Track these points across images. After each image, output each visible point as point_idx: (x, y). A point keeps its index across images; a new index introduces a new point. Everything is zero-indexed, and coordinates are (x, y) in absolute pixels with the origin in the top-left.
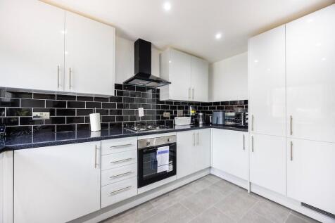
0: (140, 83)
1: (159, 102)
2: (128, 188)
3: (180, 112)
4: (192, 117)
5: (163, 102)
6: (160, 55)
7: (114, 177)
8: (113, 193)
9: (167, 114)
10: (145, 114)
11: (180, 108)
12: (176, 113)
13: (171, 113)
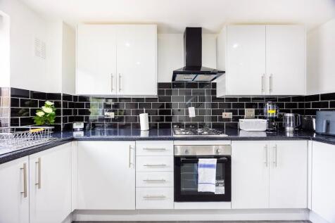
0: (189, 78)
1: (215, 99)
2: (162, 198)
3: (249, 112)
4: (272, 119)
5: (221, 99)
6: (217, 40)
7: (148, 181)
8: (147, 198)
9: (227, 115)
10: (196, 113)
11: (249, 106)
12: (242, 113)
13: (234, 113)
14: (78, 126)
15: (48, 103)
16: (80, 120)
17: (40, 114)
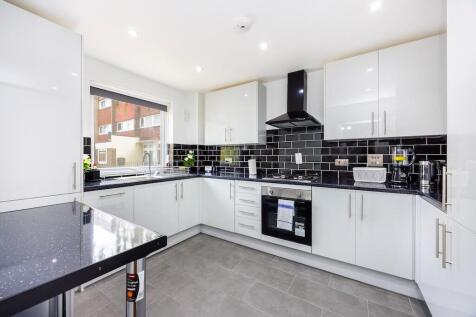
3: (374, 158)
10: (303, 160)
13: (352, 159)
14: (208, 169)
15: (191, 152)
16: (209, 164)
17: (186, 159)
